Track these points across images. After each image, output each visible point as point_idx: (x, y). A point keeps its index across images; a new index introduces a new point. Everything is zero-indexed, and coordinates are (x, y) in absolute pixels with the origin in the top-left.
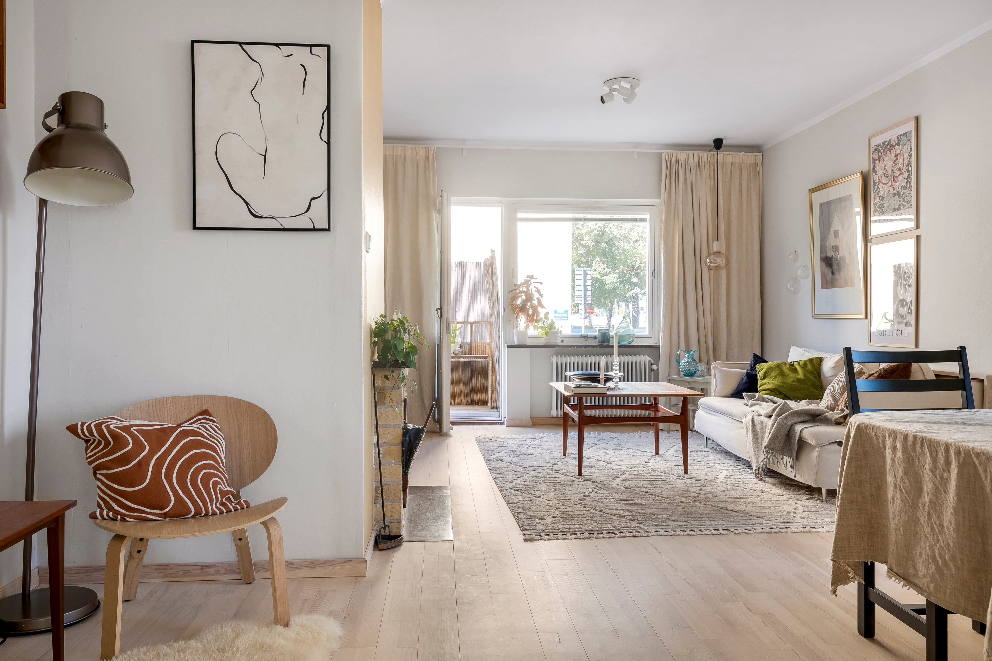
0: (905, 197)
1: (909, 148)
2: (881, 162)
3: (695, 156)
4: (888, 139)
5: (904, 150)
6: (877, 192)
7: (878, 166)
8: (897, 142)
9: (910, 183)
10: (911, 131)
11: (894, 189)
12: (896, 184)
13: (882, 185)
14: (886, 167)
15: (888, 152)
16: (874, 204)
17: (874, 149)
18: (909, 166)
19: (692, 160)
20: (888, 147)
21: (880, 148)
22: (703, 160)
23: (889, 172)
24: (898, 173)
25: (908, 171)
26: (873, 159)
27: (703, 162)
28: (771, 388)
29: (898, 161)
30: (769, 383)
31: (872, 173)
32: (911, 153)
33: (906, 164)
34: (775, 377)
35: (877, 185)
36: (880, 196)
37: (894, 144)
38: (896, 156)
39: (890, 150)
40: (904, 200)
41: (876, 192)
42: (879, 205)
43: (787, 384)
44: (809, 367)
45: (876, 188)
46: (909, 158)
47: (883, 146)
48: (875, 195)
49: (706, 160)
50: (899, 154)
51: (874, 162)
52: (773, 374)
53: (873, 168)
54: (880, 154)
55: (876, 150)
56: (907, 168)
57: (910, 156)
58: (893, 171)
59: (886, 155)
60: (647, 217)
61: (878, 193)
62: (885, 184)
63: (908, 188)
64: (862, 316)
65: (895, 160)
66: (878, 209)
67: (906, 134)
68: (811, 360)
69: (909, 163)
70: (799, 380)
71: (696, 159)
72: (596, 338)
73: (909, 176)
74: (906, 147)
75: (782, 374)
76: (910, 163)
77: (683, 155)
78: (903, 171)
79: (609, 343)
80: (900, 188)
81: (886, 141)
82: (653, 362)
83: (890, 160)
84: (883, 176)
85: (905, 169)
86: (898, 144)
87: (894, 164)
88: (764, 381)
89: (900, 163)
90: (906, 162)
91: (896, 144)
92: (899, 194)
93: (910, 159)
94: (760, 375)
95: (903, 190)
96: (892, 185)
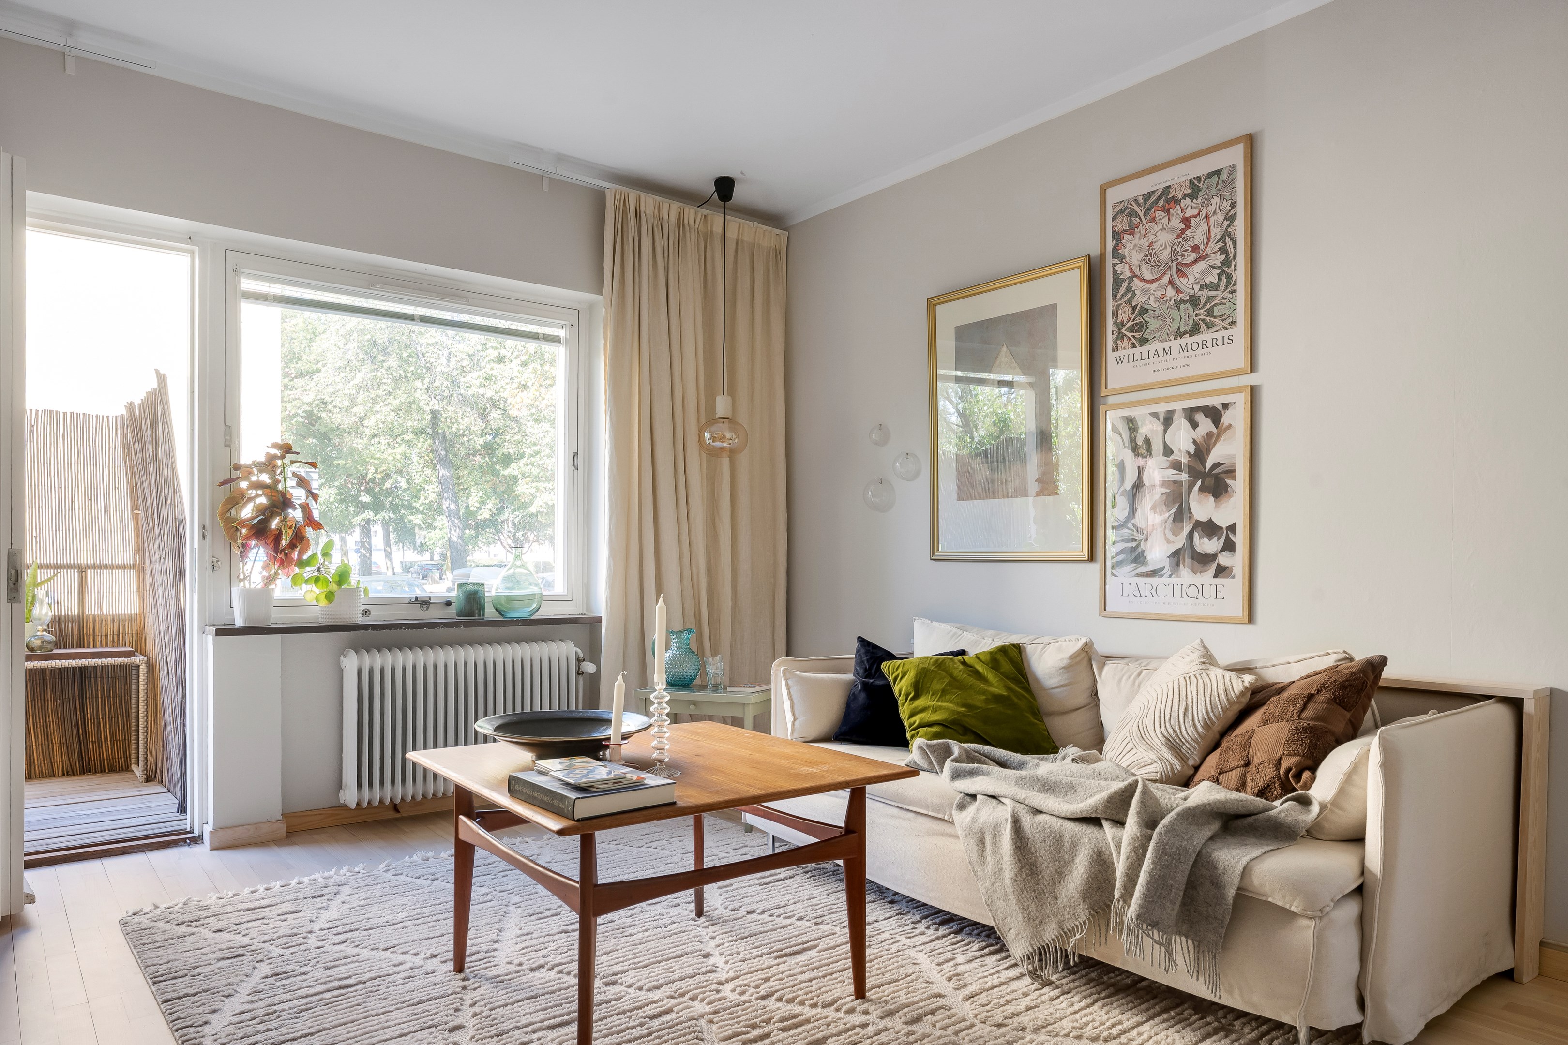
0: (1215, 305)
1: (1226, 205)
2: (1137, 236)
3: (672, 209)
4: (1161, 187)
5: (1211, 209)
6: (1125, 299)
7: (1128, 245)
8: (1188, 191)
9: (1229, 277)
10: (1234, 167)
11: (1179, 291)
12: (1184, 280)
13: (1140, 284)
14: (1155, 246)
15: (1160, 214)
16: (1116, 324)
17: (1118, 209)
18: (1228, 240)
19: (665, 217)
20: (1161, 203)
21: (1136, 207)
22: (686, 222)
23: (1165, 255)
24: (1193, 256)
25: (1223, 251)
26: (1113, 232)
27: (687, 227)
28: (945, 720)
29: (1192, 232)
30: (935, 709)
31: (1109, 260)
32: (1232, 212)
33: (1218, 237)
34: (944, 692)
35: (1125, 284)
36: (1134, 308)
37: (1180, 196)
38: (1186, 221)
39: (1167, 211)
40: (1210, 313)
41: (1121, 299)
42: (1133, 326)
43: (976, 708)
44: (1006, 666)
45: (1122, 290)
46: (1226, 223)
47: (1146, 201)
48: (1118, 307)
49: (692, 223)
50: (1195, 216)
51: (1118, 236)
52: (937, 686)
53: (1115, 250)
54: (1136, 220)
55: (1122, 211)
56: (1221, 244)
57: (1232, 219)
58: (1174, 253)
59: (1153, 220)
60: (561, 333)
61: (1130, 301)
62: (1153, 281)
63: (1222, 287)
64: (1085, 554)
65: (1183, 231)
66: (1129, 334)
67: (1218, 173)
68: (1003, 650)
69: (1227, 235)
70: (997, 698)
71: (673, 218)
72: (449, 604)
73: (1226, 263)
74: (1216, 201)
75: (955, 684)
76: (1230, 235)
77: (649, 202)
78: (1209, 250)
79: (483, 615)
80: (1197, 288)
81: (1153, 192)
82: (581, 656)
83: (1164, 230)
84: (1144, 266)
85: (1214, 246)
86: (1193, 196)
87: (1178, 237)
88: (921, 702)
89: (1198, 234)
90: (1217, 233)
91: (1185, 196)
92: (1194, 301)
93: (1228, 226)
94: (901, 688)
95: (1206, 292)
96: (1171, 282)
